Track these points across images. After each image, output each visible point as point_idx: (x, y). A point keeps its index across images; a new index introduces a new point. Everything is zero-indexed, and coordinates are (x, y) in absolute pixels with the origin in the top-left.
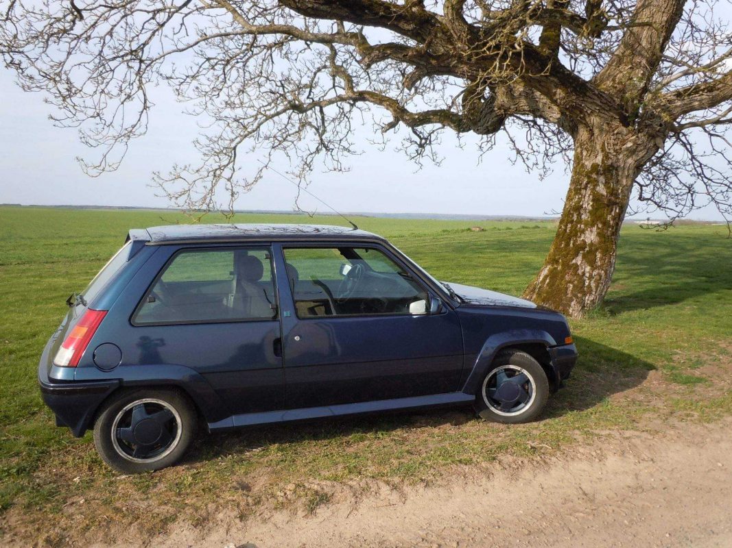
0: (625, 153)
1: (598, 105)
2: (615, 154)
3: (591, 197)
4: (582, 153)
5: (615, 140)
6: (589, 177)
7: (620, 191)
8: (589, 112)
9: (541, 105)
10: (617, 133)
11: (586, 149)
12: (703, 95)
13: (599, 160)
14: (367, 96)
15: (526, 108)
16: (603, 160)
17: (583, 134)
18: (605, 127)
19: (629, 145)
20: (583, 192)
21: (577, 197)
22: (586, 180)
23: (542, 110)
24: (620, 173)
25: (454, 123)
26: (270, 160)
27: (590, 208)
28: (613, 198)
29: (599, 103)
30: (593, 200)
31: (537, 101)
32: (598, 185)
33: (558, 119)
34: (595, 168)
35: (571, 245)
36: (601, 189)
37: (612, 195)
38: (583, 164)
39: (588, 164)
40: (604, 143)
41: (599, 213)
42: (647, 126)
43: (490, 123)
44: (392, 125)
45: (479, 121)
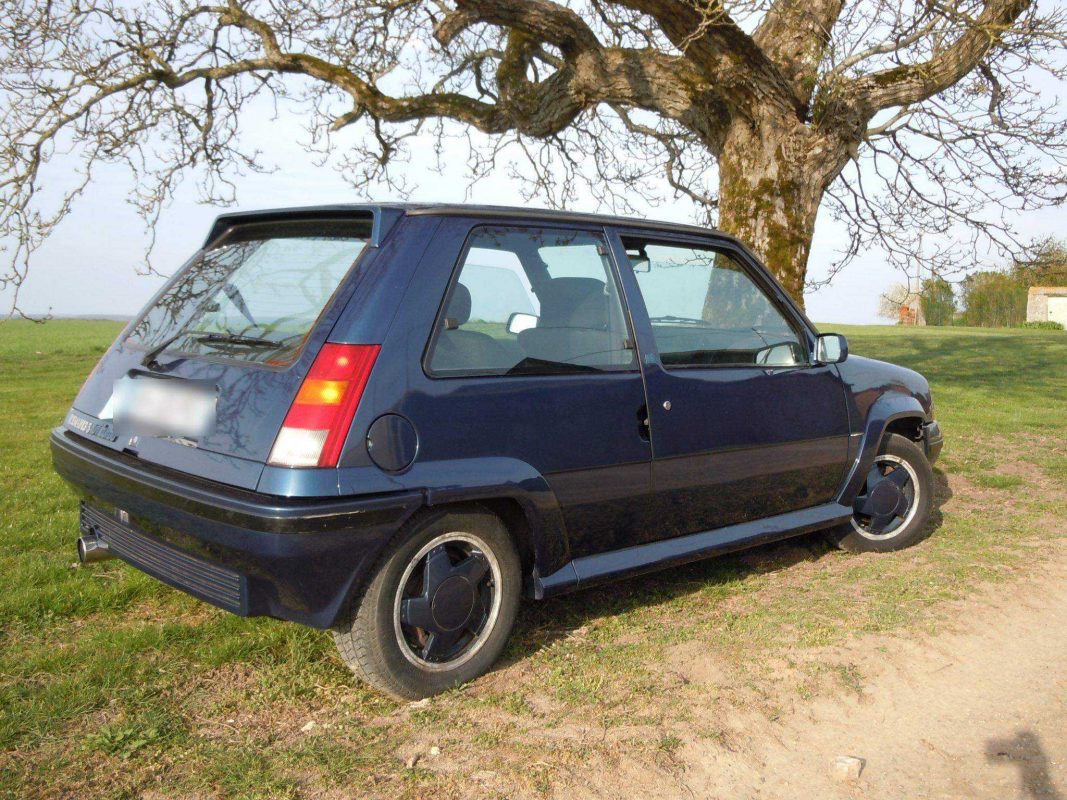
0: (812, 163)
1: (774, 88)
2: (797, 164)
3: (766, 229)
4: (740, 164)
5: (795, 142)
6: (759, 200)
7: (803, 223)
8: (760, 97)
9: (654, 88)
10: (796, 133)
11: (746, 156)
12: (911, 82)
13: (772, 172)
14: (305, 64)
15: (628, 93)
16: (779, 174)
17: (740, 132)
18: (780, 121)
19: (818, 150)
20: (752, 222)
21: (742, 230)
22: (753, 204)
23: (655, 97)
24: (803, 195)
25: (480, 116)
26: (89, 179)
27: (767, 247)
28: (797, 233)
29: (775, 83)
30: (770, 235)
31: (648, 81)
32: (772, 212)
33: (682, 111)
34: (766, 186)
35: (744, 306)
36: (780, 218)
37: (795, 227)
38: (745, 182)
39: (754, 179)
40: (780, 146)
41: (781, 254)
42: (838, 124)
43: (556, 116)
44: (351, 118)
45: (536, 113)
